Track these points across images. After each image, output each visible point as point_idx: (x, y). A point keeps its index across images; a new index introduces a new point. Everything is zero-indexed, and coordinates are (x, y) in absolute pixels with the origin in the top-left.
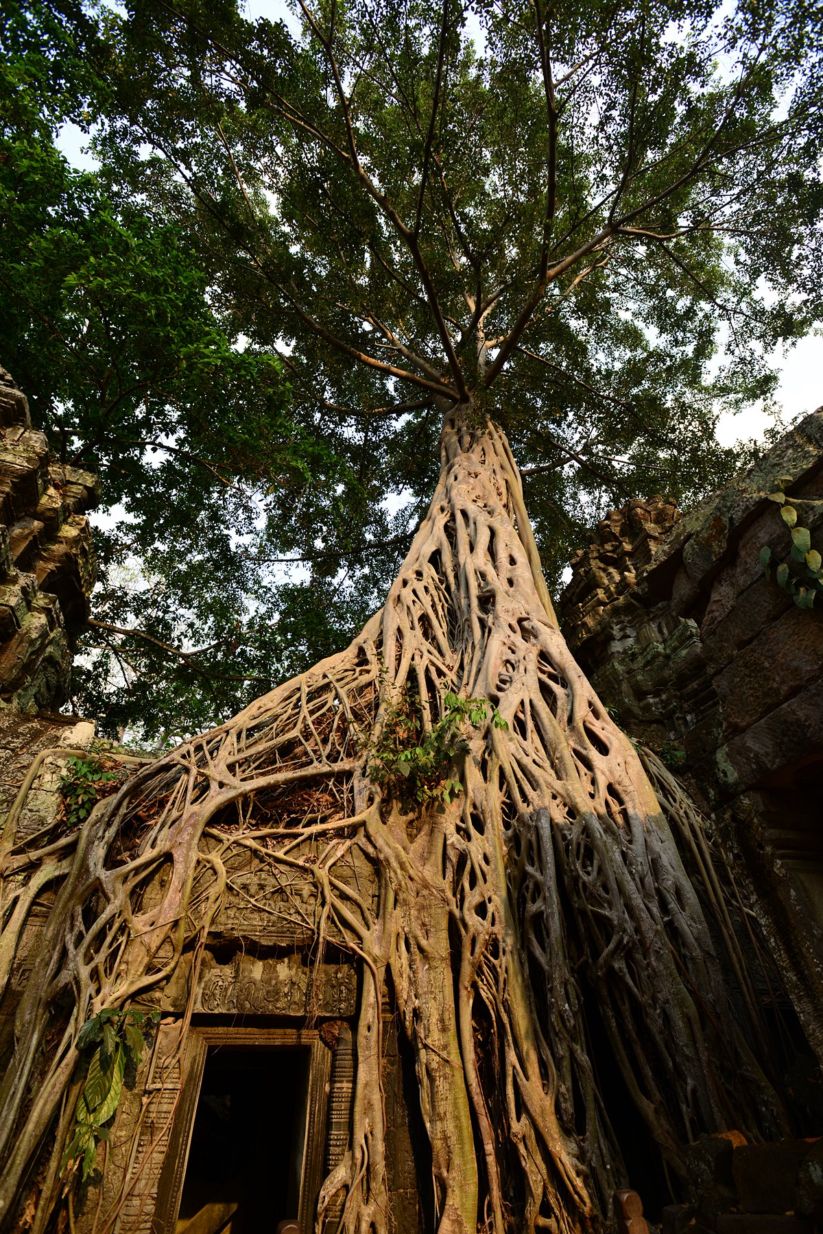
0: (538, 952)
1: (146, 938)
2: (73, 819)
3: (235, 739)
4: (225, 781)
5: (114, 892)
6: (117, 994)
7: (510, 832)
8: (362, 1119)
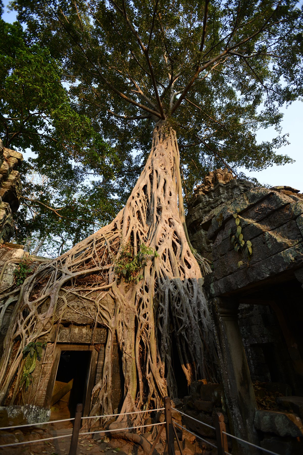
0: (160, 328)
1: (42, 322)
2: (18, 284)
3: (71, 259)
4: (67, 273)
5: (32, 308)
6: (34, 338)
7: (156, 292)
8: (105, 371)
